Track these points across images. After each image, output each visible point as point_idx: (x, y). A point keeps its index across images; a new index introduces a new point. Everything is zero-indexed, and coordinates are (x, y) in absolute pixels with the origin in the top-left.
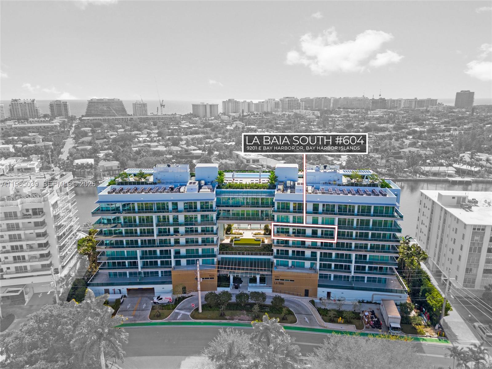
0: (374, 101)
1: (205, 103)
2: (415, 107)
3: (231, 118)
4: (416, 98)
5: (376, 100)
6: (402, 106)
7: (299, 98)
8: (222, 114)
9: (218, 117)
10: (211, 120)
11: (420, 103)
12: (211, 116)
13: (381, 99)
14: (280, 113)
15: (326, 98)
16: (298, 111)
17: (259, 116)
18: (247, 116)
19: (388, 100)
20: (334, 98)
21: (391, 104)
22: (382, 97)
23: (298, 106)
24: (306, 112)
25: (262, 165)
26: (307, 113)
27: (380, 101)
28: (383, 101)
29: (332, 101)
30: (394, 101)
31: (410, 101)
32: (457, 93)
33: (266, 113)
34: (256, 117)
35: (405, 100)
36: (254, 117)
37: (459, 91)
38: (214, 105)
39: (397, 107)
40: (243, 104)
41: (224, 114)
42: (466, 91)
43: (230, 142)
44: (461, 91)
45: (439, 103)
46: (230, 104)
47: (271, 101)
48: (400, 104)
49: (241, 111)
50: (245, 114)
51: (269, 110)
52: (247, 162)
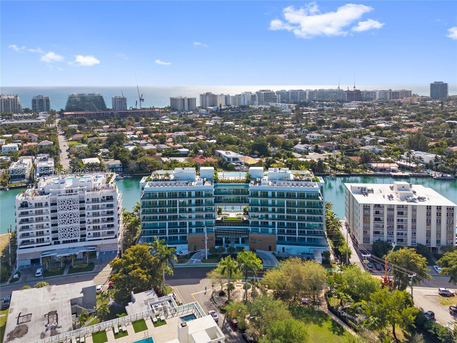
0: (349, 93)
1: (183, 97)
2: (390, 99)
3: (209, 112)
4: (390, 90)
5: (351, 91)
6: (378, 97)
7: (275, 91)
8: (199, 107)
9: (196, 111)
10: (190, 114)
11: (395, 94)
12: (189, 110)
13: (356, 91)
14: (256, 107)
15: (301, 90)
16: (274, 104)
17: (236, 110)
18: (224, 109)
19: (363, 92)
20: (309, 90)
21: (366, 95)
23: (275, 100)
24: (281, 105)
25: (241, 163)
26: (283, 106)
27: (355, 93)
28: (358, 92)
29: (307, 94)
30: (368, 93)
31: (384, 92)
32: (432, 85)
33: (243, 107)
34: (233, 110)
35: (380, 92)
36: (231, 110)
37: (433, 82)
38: (191, 99)
39: (372, 98)
40: (220, 97)
41: (202, 107)
42: (439, 82)
43: (211, 139)
44: (435, 82)
46: (208, 97)
47: (247, 94)
48: (375, 96)
49: (219, 105)
50: (223, 107)
51: (246, 104)
52: (228, 160)
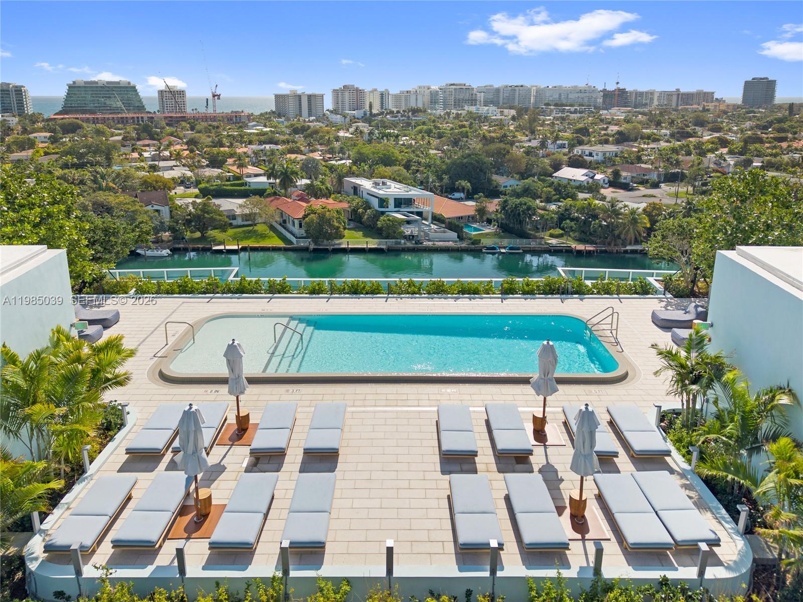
0: (607, 94)
1: (299, 92)
2: (677, 105)
3: (348, 120)
4: (678, 90)
5: (609, 91)
6: (656, 103)
7: (475, 86)
8: (331, 112)
9: (322, 118)
10: (309, 121)
11: (686, 98)
12: (310, 115)
13: (619, 90)
14: (440, 112)
15: (522, 86)
16: (473, 109)
17: (402, 116)
18: (378, 115)
19: (631, 93)
20: (536, 86)
21: (636, 98)
22: (621, 86)
23: (473, 101)
24: (488, 110)
26: (490, 112)
27: (617, 93)
28: (622, 92)
29: (533, 93)
30: (641, 94)
31: (669, 95)
32: (747, 84)
33: (415, 111)
34: (396, 117)
35: (661, 93)
36: (393, 117)
37: (750, 79)
38: (315, 96)
39: (646, 104)
40: (371, 94)
41: (335, 112)
42: (761, 79)
43: (341, 159)
44: (753, 79)
45: (717, 99)
46: (347, 94)
47: (422, 90)
48: (652, 100)
49: (367, 108)
50: (375, 111)
51: (420, 105)
52: (381, 206)
